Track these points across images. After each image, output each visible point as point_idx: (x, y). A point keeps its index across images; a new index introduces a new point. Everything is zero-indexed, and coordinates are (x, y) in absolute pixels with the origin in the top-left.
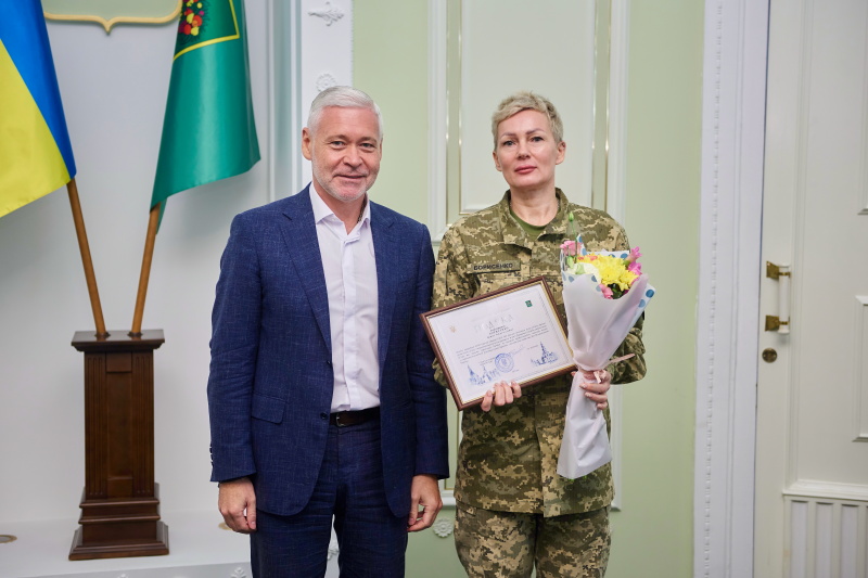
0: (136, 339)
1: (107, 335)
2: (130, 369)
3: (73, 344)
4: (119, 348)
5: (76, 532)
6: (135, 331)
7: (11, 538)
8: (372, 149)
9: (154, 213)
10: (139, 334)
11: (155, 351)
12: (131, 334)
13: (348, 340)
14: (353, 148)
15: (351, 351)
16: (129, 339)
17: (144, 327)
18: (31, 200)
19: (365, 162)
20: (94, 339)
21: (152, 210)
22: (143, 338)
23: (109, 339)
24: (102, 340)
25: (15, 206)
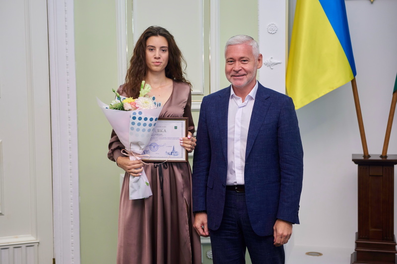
0: (384, 159)
1: (369, 156)
2: (381, 174)
3: (353, 160)
4: (375, 163)
5: (351, 255)
6: (384, 155)
7: (320, 254)
8: (246, 62)
9: (395, 94)
10: (386, 157)
11: (395, 166)
12: (381, 156)
13: (237, 152)
14: (237, 63)
15: (238, 157)
16: (380, 159)
17: (389, 153)
18: (335, 88)
19: (243, 69)
20: (363, 158)
21: (394, 93)
22: (388, 158)
23: (370, 158)
24: (366, 159)
25: (327, 91)
